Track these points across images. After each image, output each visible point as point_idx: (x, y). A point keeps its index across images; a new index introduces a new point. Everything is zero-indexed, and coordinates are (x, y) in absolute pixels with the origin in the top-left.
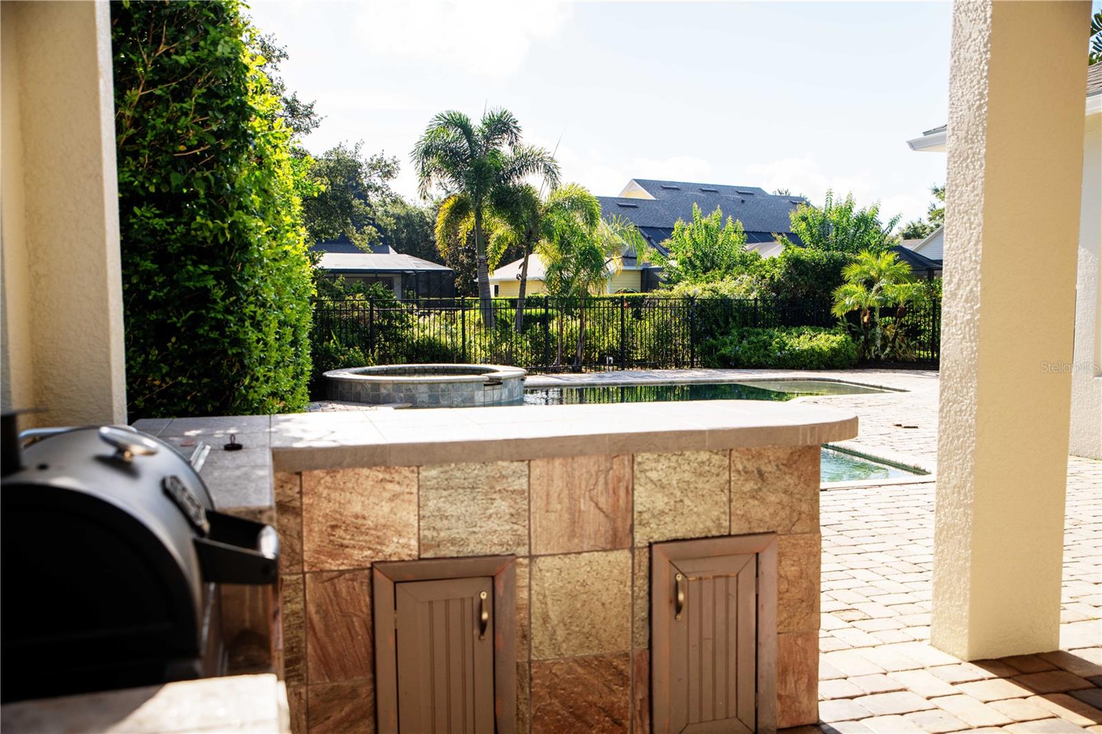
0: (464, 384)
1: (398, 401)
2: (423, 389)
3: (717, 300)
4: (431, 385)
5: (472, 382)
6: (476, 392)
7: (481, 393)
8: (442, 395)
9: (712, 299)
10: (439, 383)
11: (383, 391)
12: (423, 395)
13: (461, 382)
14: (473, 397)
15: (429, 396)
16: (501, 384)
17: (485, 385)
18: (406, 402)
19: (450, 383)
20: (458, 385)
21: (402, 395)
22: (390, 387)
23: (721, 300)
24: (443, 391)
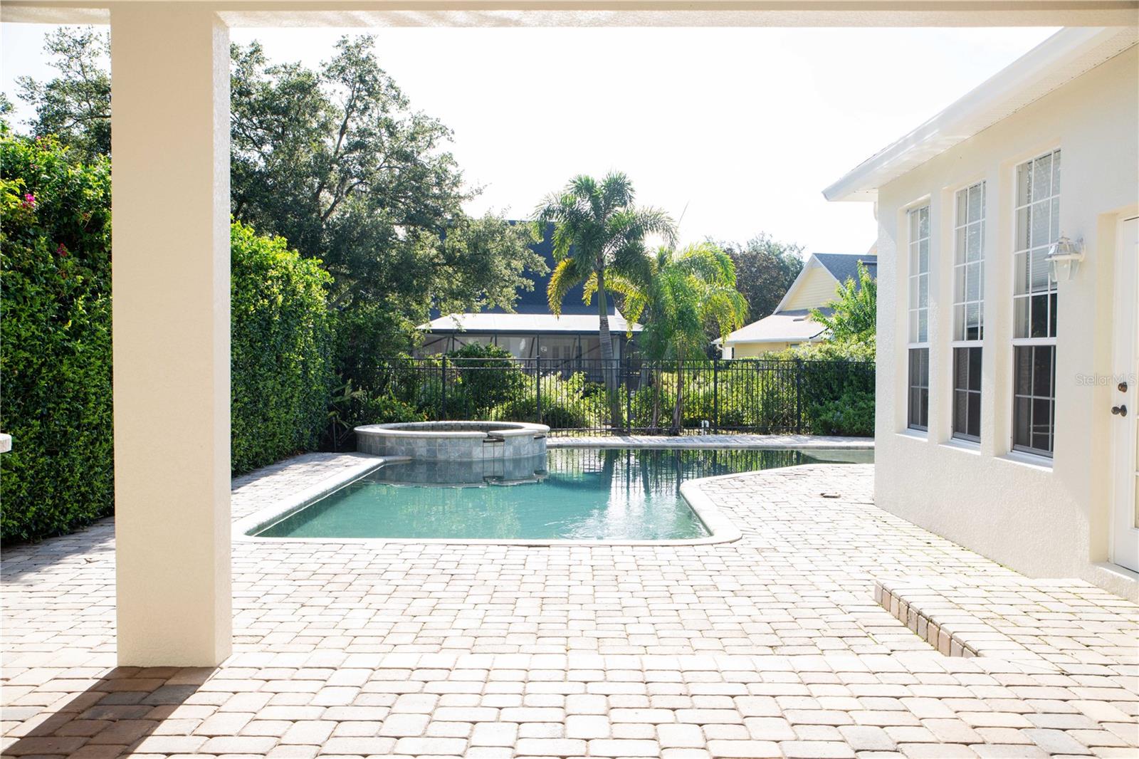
0: (461, 440)
1: (400, 454)
2: (421, 443)
3: (829, 363)
4: (429, 439)
5: (469, 438)
6: (474, 448)
7: (479, 449)
8: (439, 450)
9: (823, 361)
10: (436, 438)
11: (388, 444)
12: (422, 449)
13: (459, 438)
14: (471, 453)
15: (428, 451)
16: (503, 441)
17: (484, 441)
18: (407, 455)
19: (447, 438)
20: (455, 440)
21: (403, 448)
22: (393, 440)
23: (835, 363)
24: (440, 446)
